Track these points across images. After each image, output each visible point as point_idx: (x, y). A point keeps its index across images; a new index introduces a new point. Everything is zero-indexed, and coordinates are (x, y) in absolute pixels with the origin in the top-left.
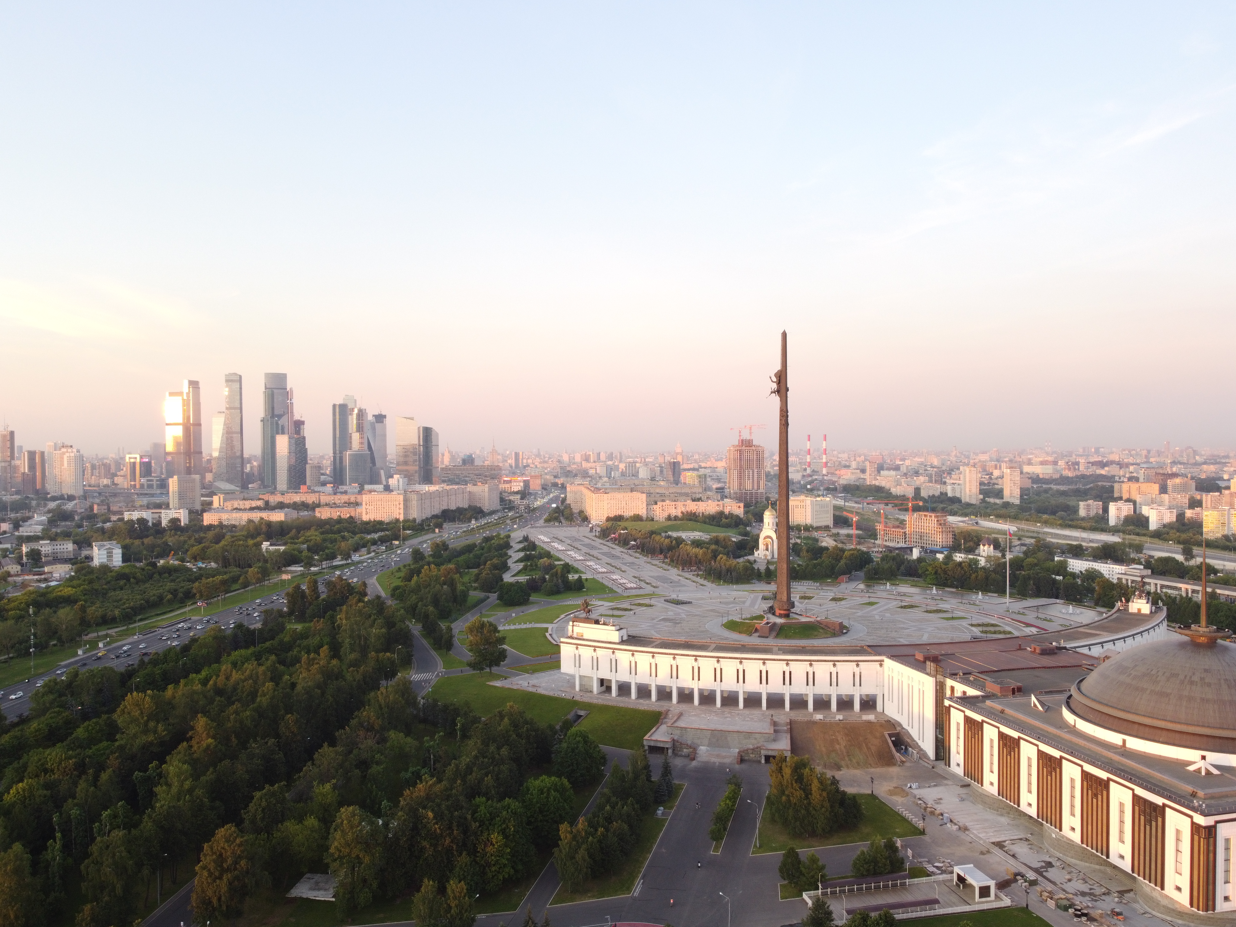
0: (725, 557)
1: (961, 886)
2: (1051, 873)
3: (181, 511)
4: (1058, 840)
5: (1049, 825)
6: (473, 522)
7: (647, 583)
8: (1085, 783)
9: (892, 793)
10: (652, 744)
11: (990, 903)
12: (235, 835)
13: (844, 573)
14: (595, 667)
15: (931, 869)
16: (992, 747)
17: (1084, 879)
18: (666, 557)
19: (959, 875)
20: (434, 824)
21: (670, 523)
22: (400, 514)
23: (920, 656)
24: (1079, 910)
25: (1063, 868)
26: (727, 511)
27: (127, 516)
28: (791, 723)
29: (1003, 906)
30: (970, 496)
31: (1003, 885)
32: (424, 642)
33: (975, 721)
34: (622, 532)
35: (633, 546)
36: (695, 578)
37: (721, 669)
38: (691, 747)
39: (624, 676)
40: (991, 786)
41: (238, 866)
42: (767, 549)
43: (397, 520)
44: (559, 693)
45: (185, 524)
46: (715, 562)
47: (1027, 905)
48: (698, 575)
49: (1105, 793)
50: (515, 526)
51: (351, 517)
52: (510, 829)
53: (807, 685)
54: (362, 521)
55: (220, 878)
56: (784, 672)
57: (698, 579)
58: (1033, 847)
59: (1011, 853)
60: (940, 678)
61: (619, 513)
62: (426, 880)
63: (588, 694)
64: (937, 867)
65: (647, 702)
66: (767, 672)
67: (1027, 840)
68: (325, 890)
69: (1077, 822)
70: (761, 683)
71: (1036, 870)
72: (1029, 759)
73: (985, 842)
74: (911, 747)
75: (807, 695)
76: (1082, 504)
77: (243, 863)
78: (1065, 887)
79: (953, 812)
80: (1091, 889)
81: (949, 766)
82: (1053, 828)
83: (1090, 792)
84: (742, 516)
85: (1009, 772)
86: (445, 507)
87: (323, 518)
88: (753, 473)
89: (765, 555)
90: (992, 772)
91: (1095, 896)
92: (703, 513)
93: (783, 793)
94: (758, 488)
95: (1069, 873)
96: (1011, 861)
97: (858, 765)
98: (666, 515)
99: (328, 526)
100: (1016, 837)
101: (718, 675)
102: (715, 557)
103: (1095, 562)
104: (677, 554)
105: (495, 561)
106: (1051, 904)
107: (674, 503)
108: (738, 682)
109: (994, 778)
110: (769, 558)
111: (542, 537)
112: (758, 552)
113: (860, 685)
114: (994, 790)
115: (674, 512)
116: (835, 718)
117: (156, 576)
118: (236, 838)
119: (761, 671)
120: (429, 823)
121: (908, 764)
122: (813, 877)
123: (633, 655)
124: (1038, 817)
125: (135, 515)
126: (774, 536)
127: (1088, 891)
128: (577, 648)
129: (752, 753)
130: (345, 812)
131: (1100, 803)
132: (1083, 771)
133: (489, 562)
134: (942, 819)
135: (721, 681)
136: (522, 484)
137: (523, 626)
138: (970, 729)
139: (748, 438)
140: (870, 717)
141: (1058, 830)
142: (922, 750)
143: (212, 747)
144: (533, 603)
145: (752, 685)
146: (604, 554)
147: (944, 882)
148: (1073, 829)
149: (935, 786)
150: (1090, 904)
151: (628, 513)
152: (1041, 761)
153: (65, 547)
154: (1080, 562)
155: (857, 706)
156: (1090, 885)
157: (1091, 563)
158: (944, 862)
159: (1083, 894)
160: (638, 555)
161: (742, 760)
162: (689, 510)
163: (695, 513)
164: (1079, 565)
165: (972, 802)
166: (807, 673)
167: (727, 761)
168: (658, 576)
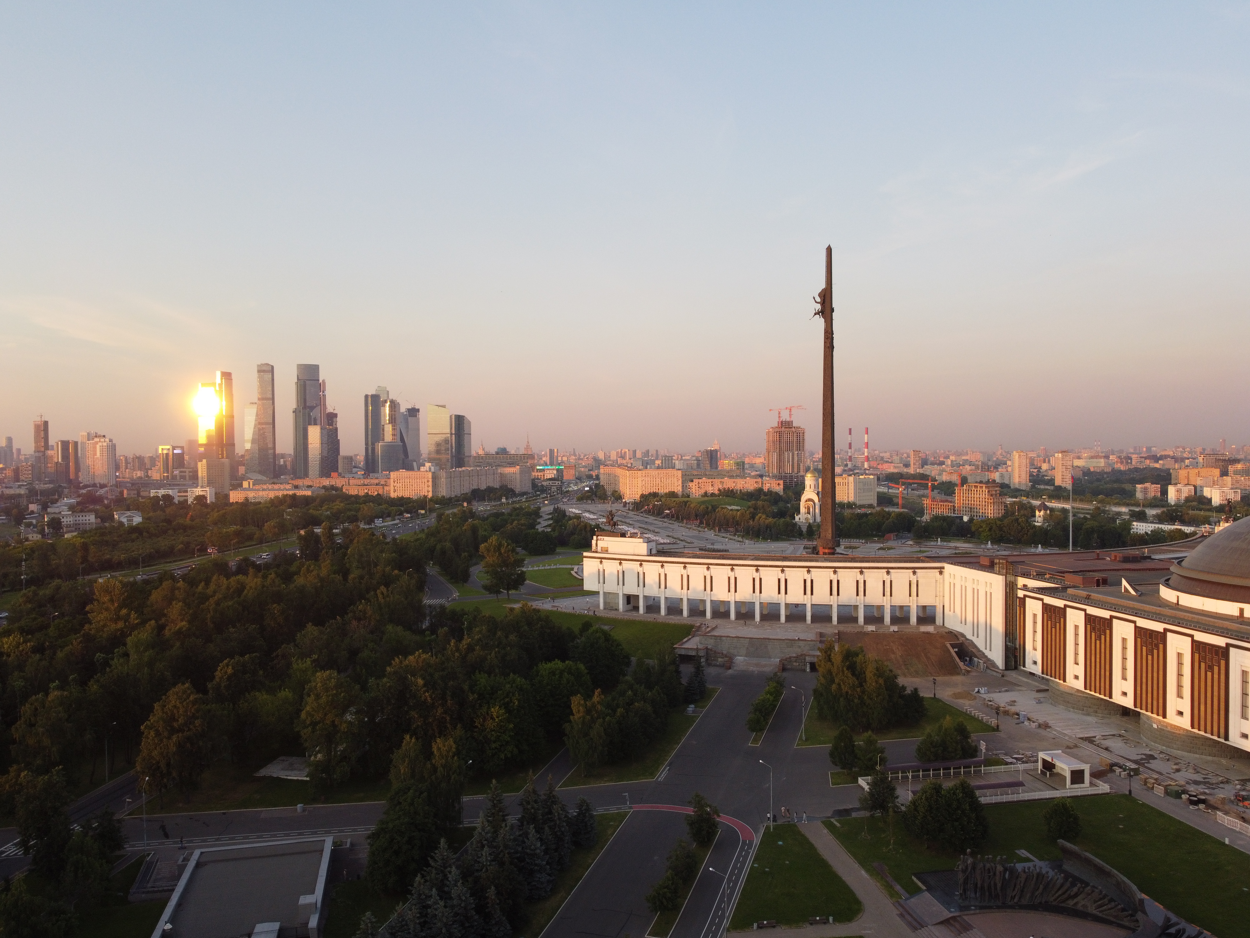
0: (764, 516)
1: (1048, 773)
2: (1154, 764)
3: (208, 489)
4: (1160, 730)
5: (1149, 714)
6: (504, 500)
7: (682, 540)
8: (1197, 655)
9: (957, 696)
10: (683, 652)
11: (1085, 788)
12: (189, 692)
13: (890, 531)
14: (621, 583)
15: (1010, 760)
16: (1076, 635)
17: (1195, 770)
18: (701, 523)
19: (1044, 761)
20: (425, 692)
21: (706, 498)
22: (428, 492)
23: (986, 562)
24: (1195, 796)
25: (1168, 760)
26: (766, 488)
27: (153, 493)
28: (839, 633)
29: (1100, 792)
30: (1020, 483)
31: (1097, 775)
32: (442, 579)
33: (1056, 607)
34: (656, 503)
35: (668, 514)
36: (731, 537)
37: (761, 579)
38: (726, 656)
39: (652, 589)
40: (1076, 681)
41: (191, 727)
42: (809, 513)
43: (425, 497)
44: (582, 611)
45: (212, 502)
46: (754, 520)
47: (1130, 791)
48: (735, 535)
49: (1223, 663)
50: (546, 502)
51: (378, 494)
52: (514, 703)
53: (857, 595)
54: (390, 497)
55: (169, 738)
56: (831, 581)
57: (736, 538)
58: (1128, 742)
59: (1104, 747)
60: (1011, 578)
61: (654, 490)
62: (407, 737)
63: (613, 612)
64: (1016, 758)
65: (679, 618)
66: (812, 581)
67: (1120, 736)
68: (300, 770)
69: (1185, 705)
70: (805, 594)
71: (1135, 762)
72: (1124, 640)
73: (1070, 737)
74: (976, 657)
75: (856, 607)
76: (1139, 486)
77: (197, 722)
78: (1172, 776)
79: (1031, 712)
80: (1204, 778)
81: (1024, 666)
82: (1154, 716)
83: (1203, 665)
84: (782, 493)
85: (1098, 660)
86: (475, 487)
87: (350, 493)
88: (793, 456)
89: (807, 519)
90: (1077, 663)
91: (1212, 784)
92: (741, 490)
93: (833, 681)
94: (799, 471)
95: (1176, 764)
96: (1105, 754)
97: (917, 674)
98: (702, 491)
99: (353, 499)
100: (1107, 734)
101: (757, 585)
102: (753, 517)
103: (1161, 524)
104: (713, 516)
105: (522, 522)
106: (1159, 790)
107: (710, 480)
108: (779, 593)
109: (1080, 670)
110: (811, 521)
111: (574, 510)
112: (800, 516)
113: (917, 596)
114: (1079, 685)
115: (710, 490)
116: (889, 629)
117: (170, 532)
118: (189, 696)
119: (805, 581)
120: (418, 691)
121: (974, 674)
122: (870, 759)
123: (662, 566)
124: (1135, 706)
125: (162, 492)
126: (816, 499)
127: (1202, 780)
128: (601, 562)
129: (796, 662)
130: (321, 675)
131: (1216, 676)
132: (1193, 641)
133: (516, 522)
134: (1019, 719)
135: (761, 592)
136: (555, 472)
137: (547, 567)
138: (1050, 618)
139: (788, 419)
140: (930, 629)
141: (1160, 718)
142: (989, 660)
143: (184, 629)
144: (559, 554)
145: (795, 595)
146: (638, 521)
147: (1026, 771)
148: (1181, 713)
149: (1006, 691)
150: (1206, 791)
151: (663, 491)
152: (1139, 640)
153: (87, 518)
154: (1144, 524)
155: (913, 620)
156: (1204, 774)
157: (1157, 526)
158: (1023, 755)
159: (1196, 783)
160: (673, 522)
161: (784, 669)
162: (726, 487)
163: (732, 490)
164: (1144, 528)
165: (1051, 704)
166: (857, 581)
167: (767, 669)
168: (693, 536)
